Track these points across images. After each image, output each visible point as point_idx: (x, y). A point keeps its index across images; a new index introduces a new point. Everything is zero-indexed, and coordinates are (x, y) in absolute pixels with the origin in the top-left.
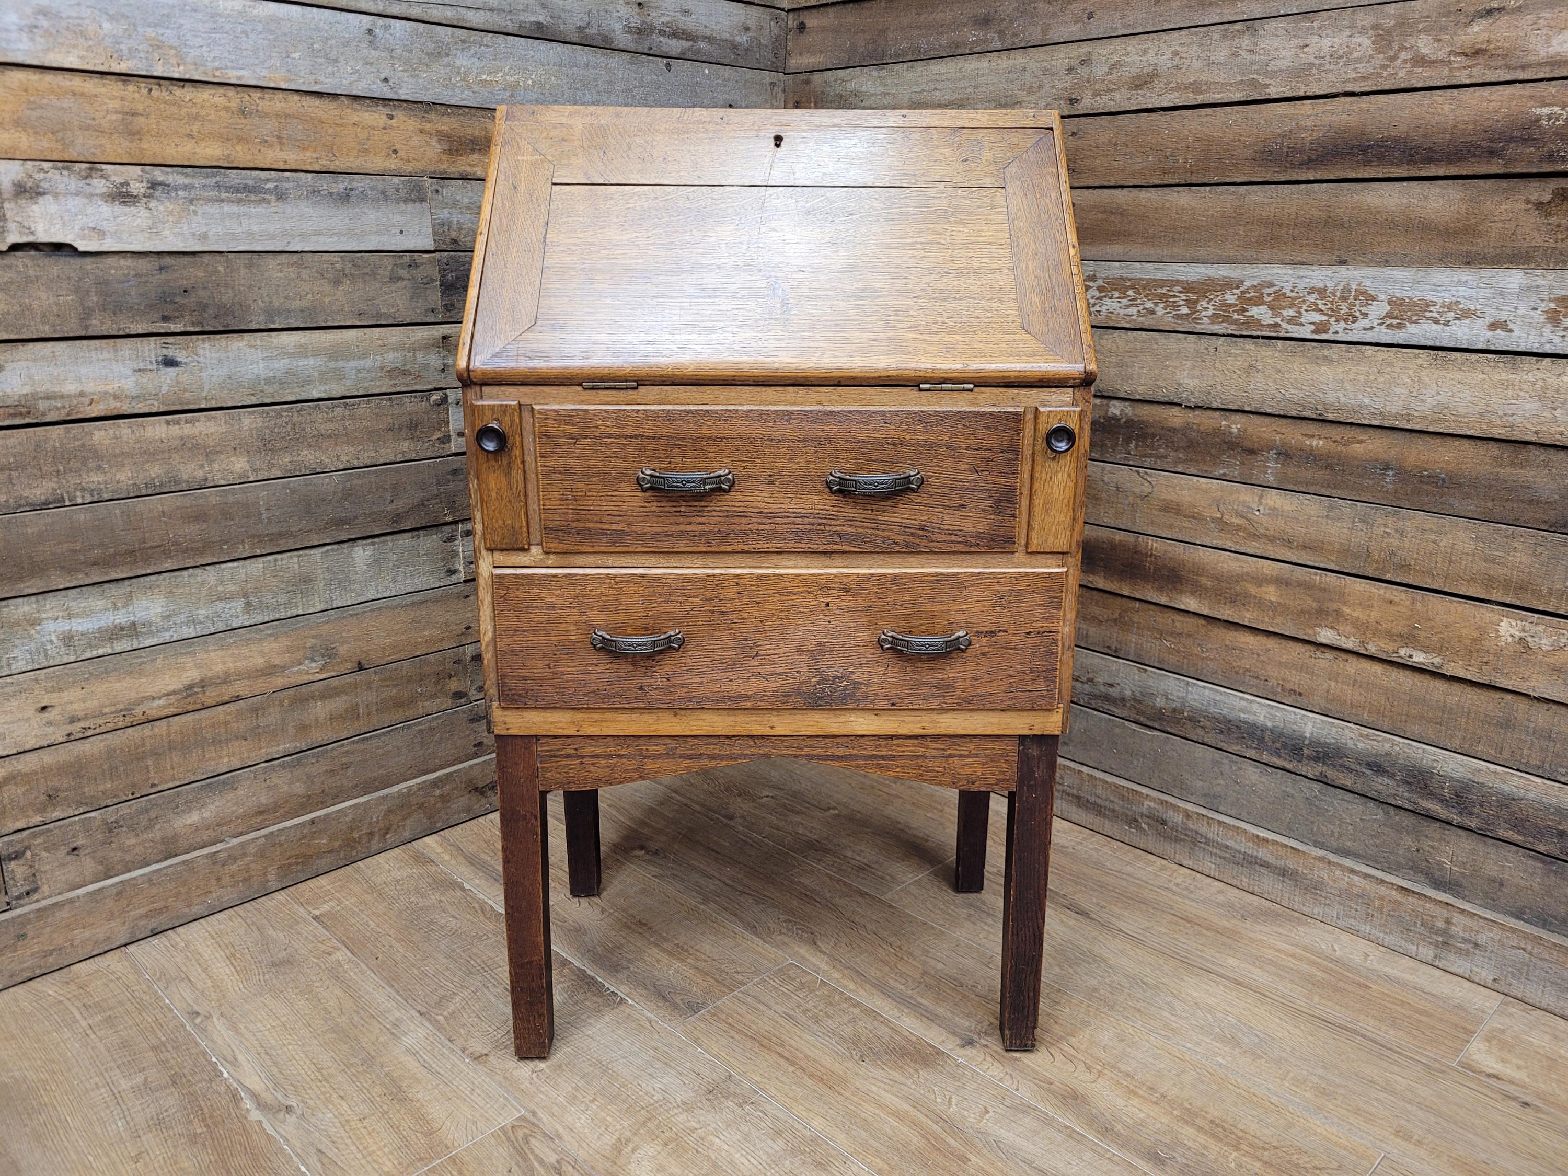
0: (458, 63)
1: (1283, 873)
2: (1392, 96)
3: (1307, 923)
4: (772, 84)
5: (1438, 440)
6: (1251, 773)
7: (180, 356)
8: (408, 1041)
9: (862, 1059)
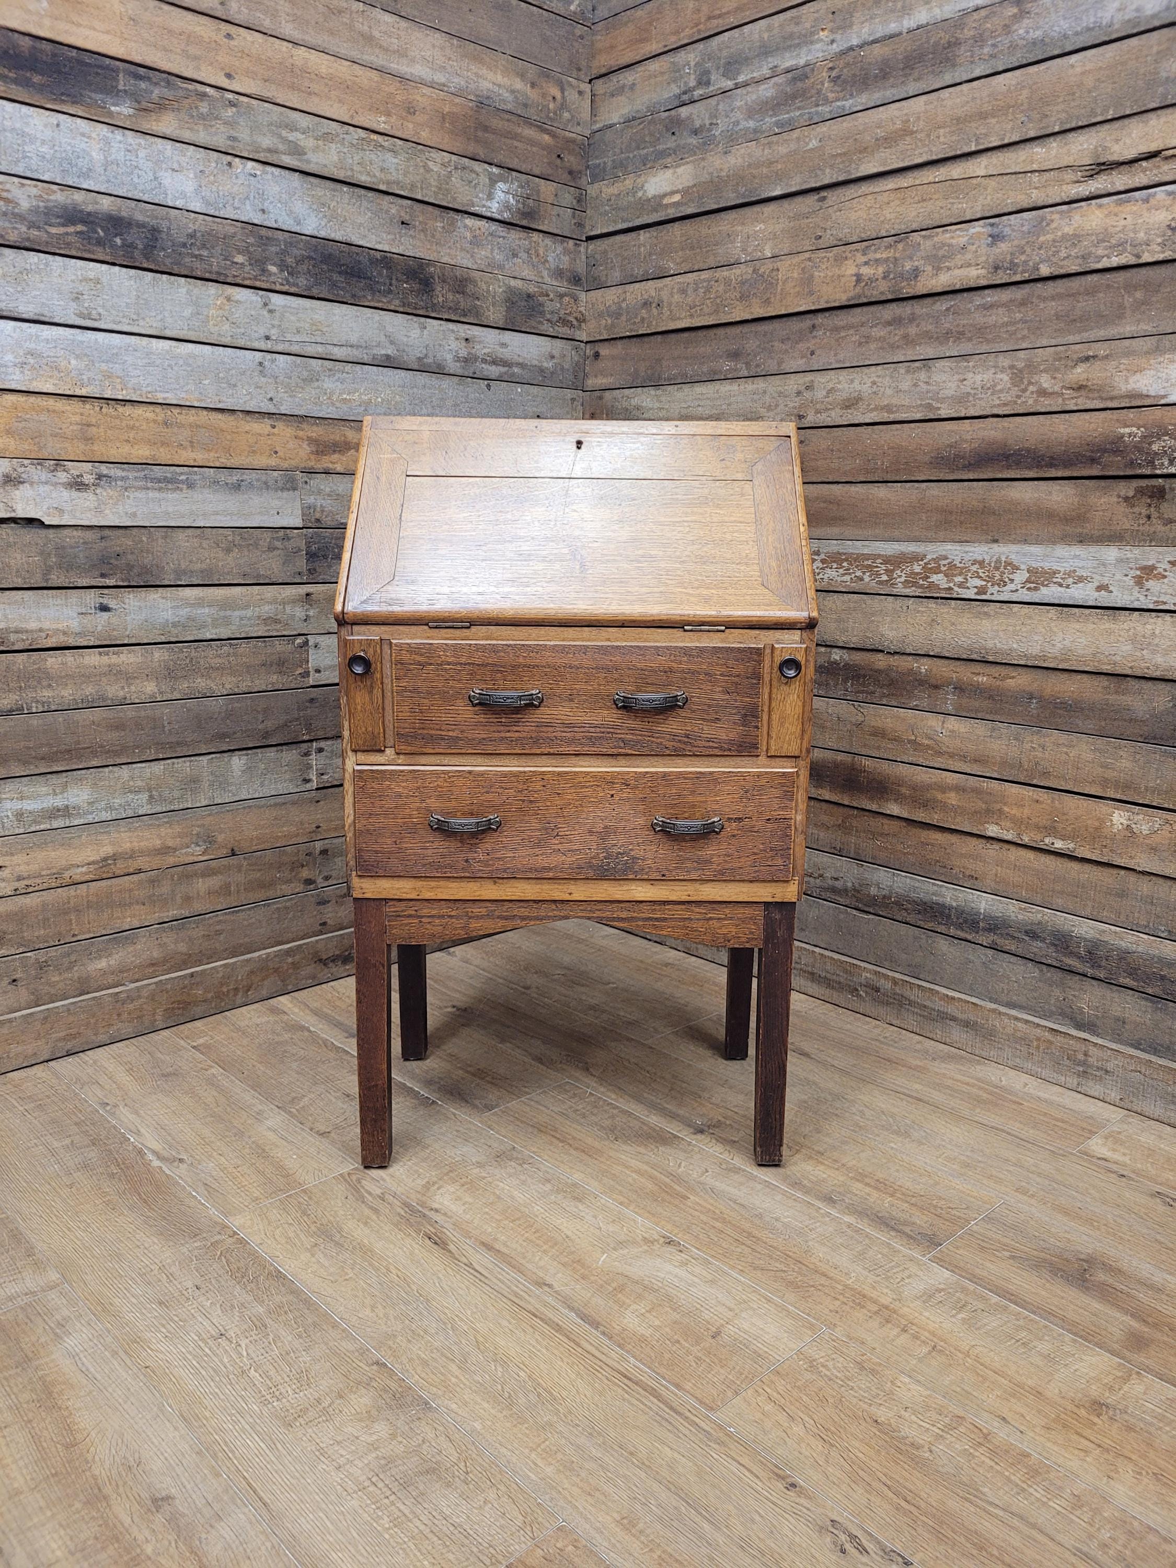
0: (325, 386)
1: (967, 1024)
2: (1025, 418)
3: (984, 1064)
4: (573, 400)
5: (1066, 676)
6: (943, 944)
7: (112, 604)
8: (269, 1123)
9: (616, 1139)
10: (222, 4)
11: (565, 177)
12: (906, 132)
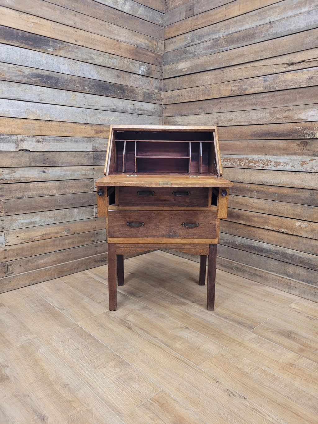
0: (99, 116)
1: (260, 276)
2: (273, 125)
3: (265, 286)
4: (160, 119)
5: (284, 188)
6: (254, 256)
7: (46, 171)
8: (85, 301)
9: (172, 304)
10: (75, 24)
11: (158, 64)
12: (243, 55)
